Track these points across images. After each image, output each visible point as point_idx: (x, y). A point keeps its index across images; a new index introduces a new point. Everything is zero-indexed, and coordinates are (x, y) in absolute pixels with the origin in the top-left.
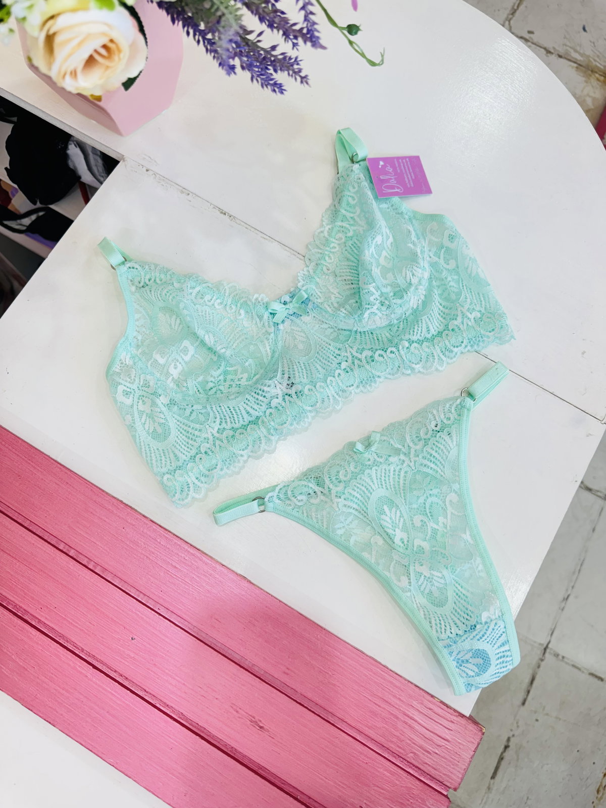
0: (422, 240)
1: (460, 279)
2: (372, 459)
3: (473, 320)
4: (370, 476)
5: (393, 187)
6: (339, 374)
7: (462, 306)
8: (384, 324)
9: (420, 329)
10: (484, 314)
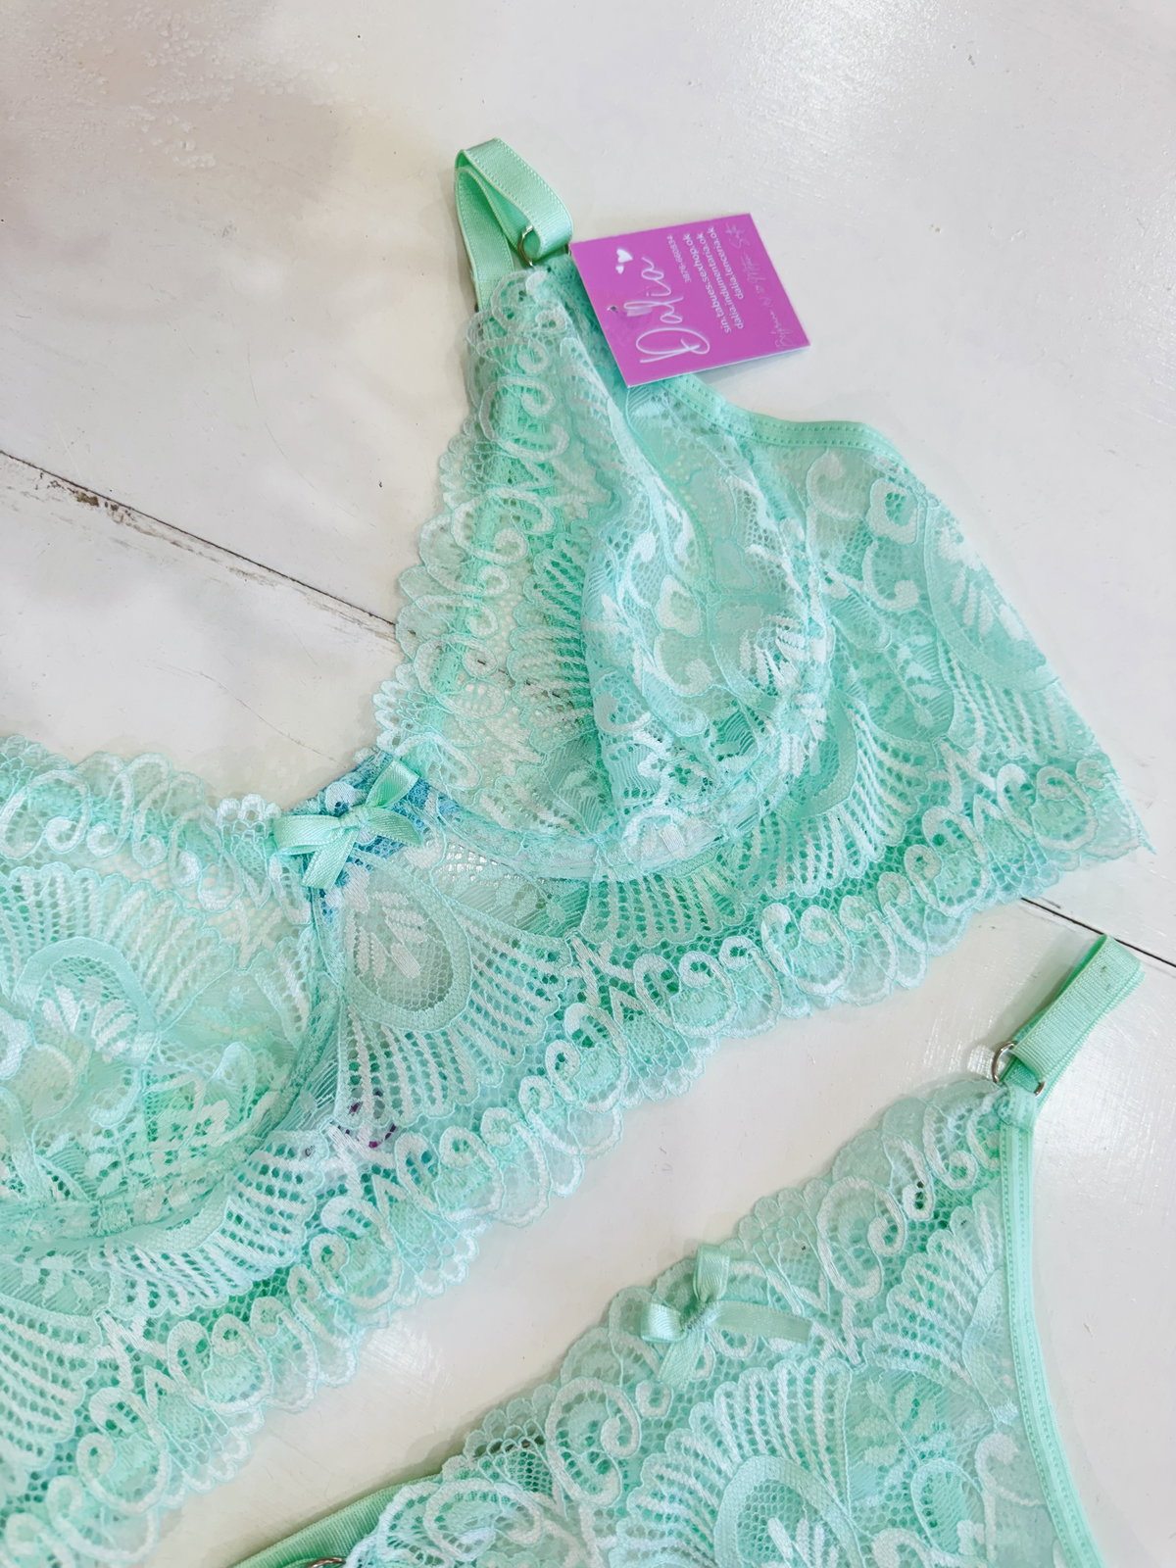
0: (795, 522)
1: (939, 644)
2: (710, 1360)
3: (1002, 798)
4: (708, 1426)
5: (673, 340)
6: (561, 1058)
7: (959, 750)
8: (697, 849)
9: (824, 855)
10: (1037, 768)
